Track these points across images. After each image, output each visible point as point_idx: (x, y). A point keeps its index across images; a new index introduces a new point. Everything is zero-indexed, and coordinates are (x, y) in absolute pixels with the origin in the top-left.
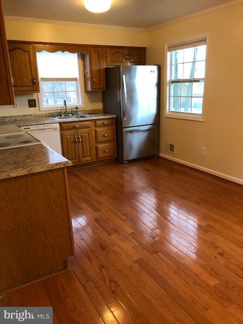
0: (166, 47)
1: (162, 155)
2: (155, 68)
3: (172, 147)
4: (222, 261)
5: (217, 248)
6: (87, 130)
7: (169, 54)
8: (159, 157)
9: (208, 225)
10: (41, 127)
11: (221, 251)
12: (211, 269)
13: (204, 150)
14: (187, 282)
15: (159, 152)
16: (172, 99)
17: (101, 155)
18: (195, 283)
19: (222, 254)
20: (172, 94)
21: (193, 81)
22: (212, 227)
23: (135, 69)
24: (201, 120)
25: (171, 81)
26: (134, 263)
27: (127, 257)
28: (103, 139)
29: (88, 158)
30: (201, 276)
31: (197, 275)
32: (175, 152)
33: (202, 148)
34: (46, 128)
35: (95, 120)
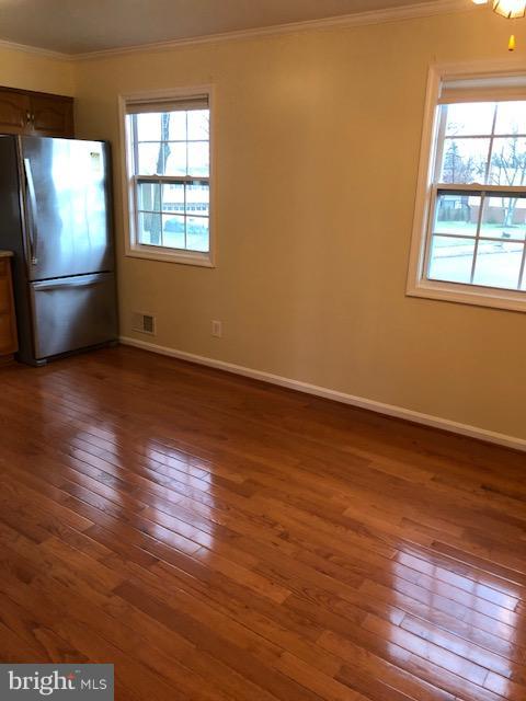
0: (122, 104)
1: (126, 339)
2: (98, 147)
3: (148, 322)
4: (288, 548)
5: (274, 525)
7: (128, 118)
8: (120, 345)
9: (250, 481)
11: (282, 530)
12: (273, 571)
13: (216, 326)
14: (232, 611)
15: (118, 333)
16: (142, 217)
18: (247, 607)
19: (285, 536)
20: (141, 207)
21: (186, 181)
22: (256, 483)
23: (49, 146)
24: (209, 265)
25: (137, 178)
26: (109, 596)
27: (93, 587)
30: (255, 589)
31: (248, 588)
32: (155, 333)
33: (215, 322)
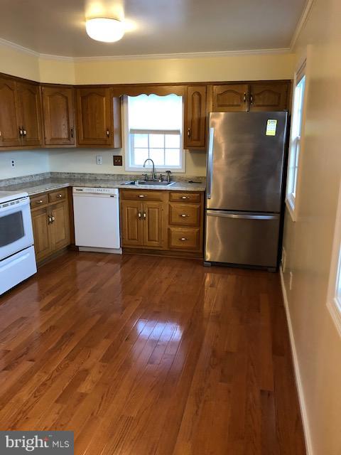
0: (295, 78)
6: (156, 204)
10: (95, 190)
17: (174, 243)
28: (180, 221)
29: (155, 243)
34: (99, 192)
35: (171, 191)
